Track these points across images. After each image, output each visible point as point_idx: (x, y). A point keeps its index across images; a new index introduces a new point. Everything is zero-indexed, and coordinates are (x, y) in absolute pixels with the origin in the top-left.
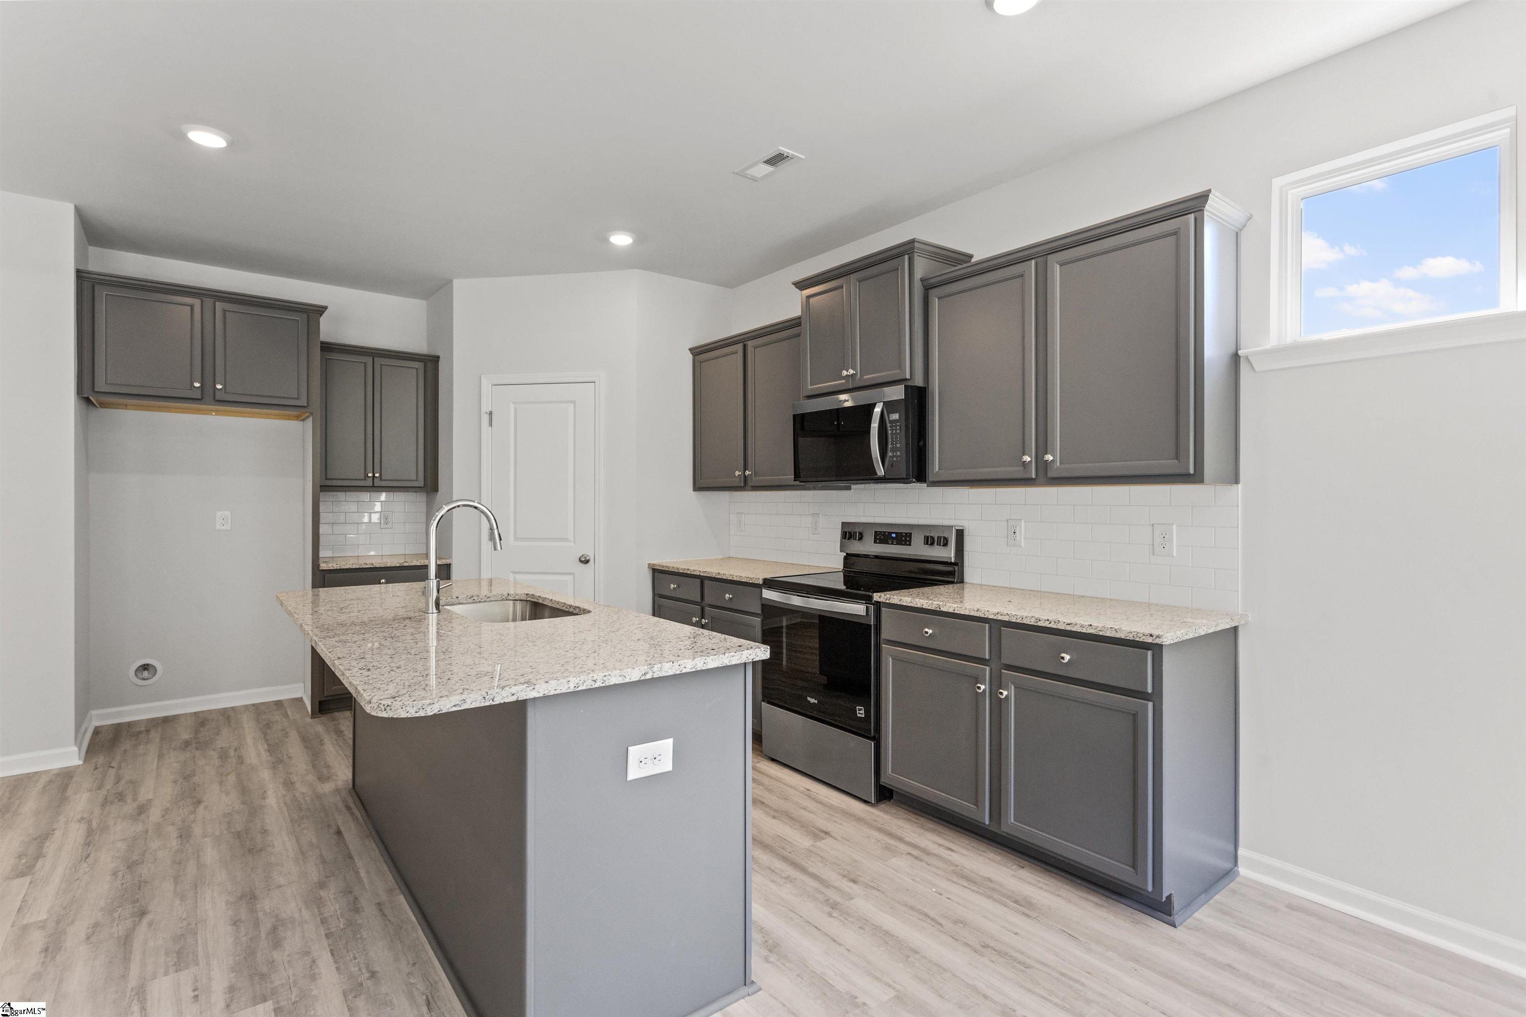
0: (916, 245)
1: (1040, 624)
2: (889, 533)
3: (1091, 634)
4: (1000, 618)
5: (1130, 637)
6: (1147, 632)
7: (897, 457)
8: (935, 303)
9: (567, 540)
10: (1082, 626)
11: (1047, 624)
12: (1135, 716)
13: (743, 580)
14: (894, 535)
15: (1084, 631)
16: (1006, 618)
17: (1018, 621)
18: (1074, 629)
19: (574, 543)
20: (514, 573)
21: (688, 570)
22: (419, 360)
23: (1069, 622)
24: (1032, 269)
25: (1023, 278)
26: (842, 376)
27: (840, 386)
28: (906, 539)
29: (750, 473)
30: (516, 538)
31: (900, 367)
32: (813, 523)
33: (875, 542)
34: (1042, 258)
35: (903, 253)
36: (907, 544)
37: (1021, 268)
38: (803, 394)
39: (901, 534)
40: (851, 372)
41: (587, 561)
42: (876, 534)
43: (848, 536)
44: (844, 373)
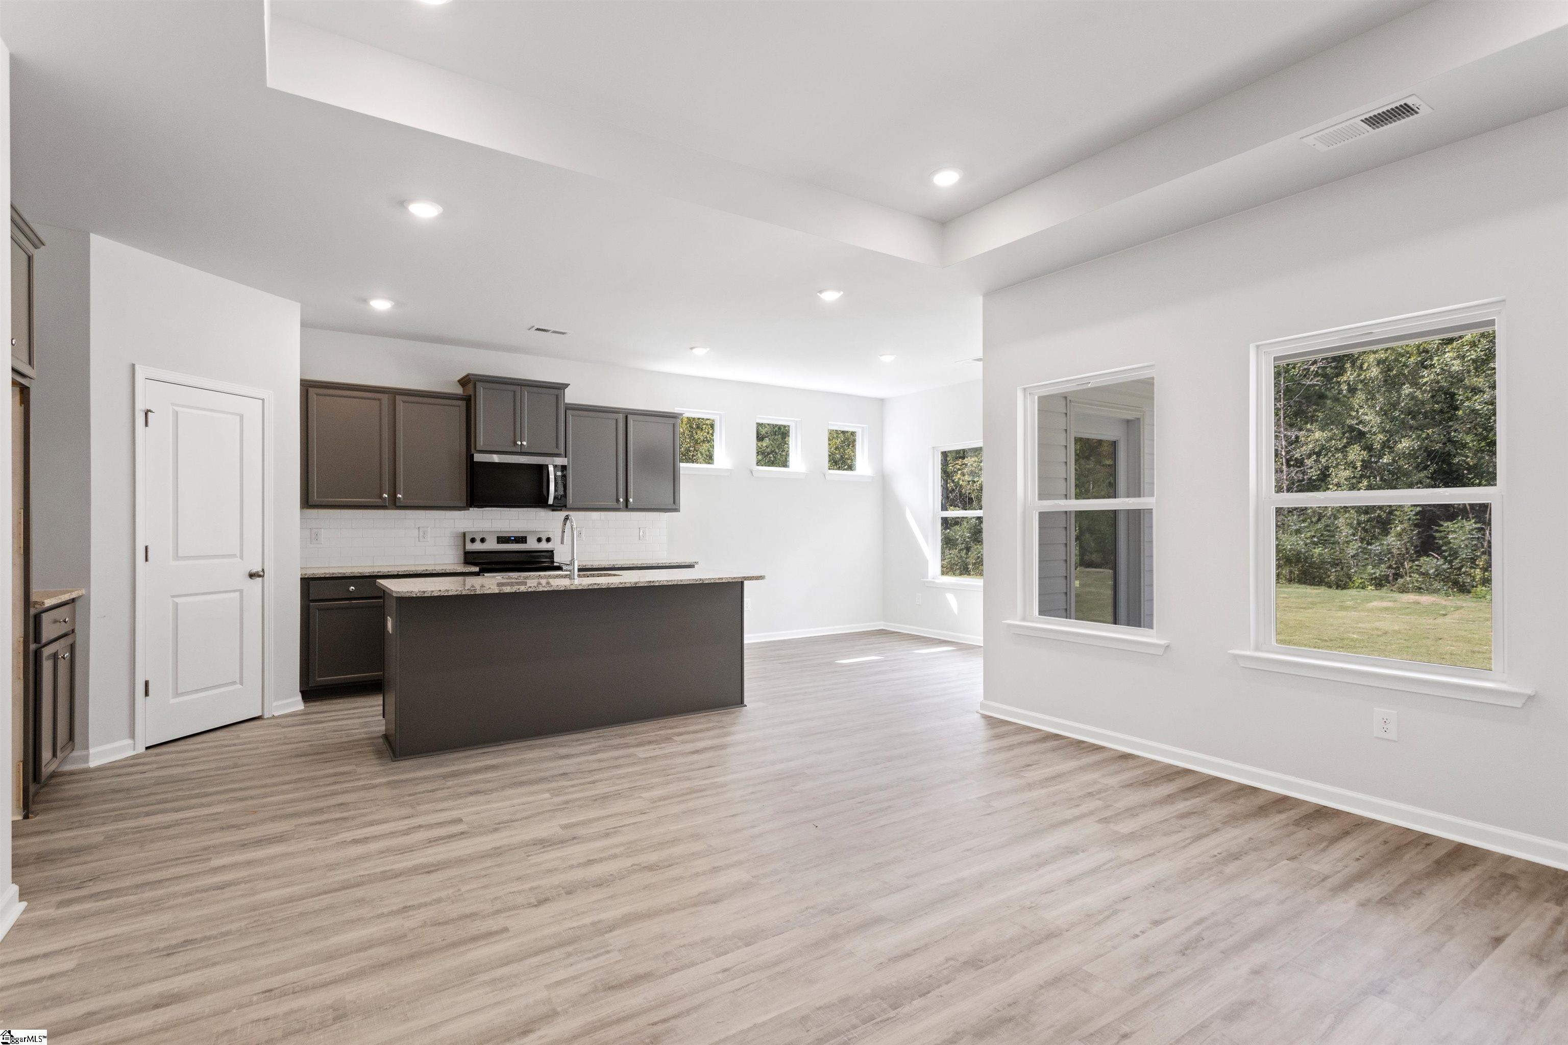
2: (508, 537)
7: (561, 494)
8: (570, 419)
14: (513, 538)
20: (172, 596)
21: (379, 572)
24: (621, 417)
25: (617, 420)
26: (515, 443)
27: (514, 449)
28: (523, 540)
29: (400, 496)
30: (177, 557)
31: (557, 447)
32: (421, 534)
33: (498, 543)
34: (625, 415)
35: (560, 388)
36: (523, 543)
37: (616, 416)
38: (475, 449)
39: (519, 537)
40: (525, 443)
41: (260, 576)
42: (498, 538)
43: (473, 540)
44: (519, 443)
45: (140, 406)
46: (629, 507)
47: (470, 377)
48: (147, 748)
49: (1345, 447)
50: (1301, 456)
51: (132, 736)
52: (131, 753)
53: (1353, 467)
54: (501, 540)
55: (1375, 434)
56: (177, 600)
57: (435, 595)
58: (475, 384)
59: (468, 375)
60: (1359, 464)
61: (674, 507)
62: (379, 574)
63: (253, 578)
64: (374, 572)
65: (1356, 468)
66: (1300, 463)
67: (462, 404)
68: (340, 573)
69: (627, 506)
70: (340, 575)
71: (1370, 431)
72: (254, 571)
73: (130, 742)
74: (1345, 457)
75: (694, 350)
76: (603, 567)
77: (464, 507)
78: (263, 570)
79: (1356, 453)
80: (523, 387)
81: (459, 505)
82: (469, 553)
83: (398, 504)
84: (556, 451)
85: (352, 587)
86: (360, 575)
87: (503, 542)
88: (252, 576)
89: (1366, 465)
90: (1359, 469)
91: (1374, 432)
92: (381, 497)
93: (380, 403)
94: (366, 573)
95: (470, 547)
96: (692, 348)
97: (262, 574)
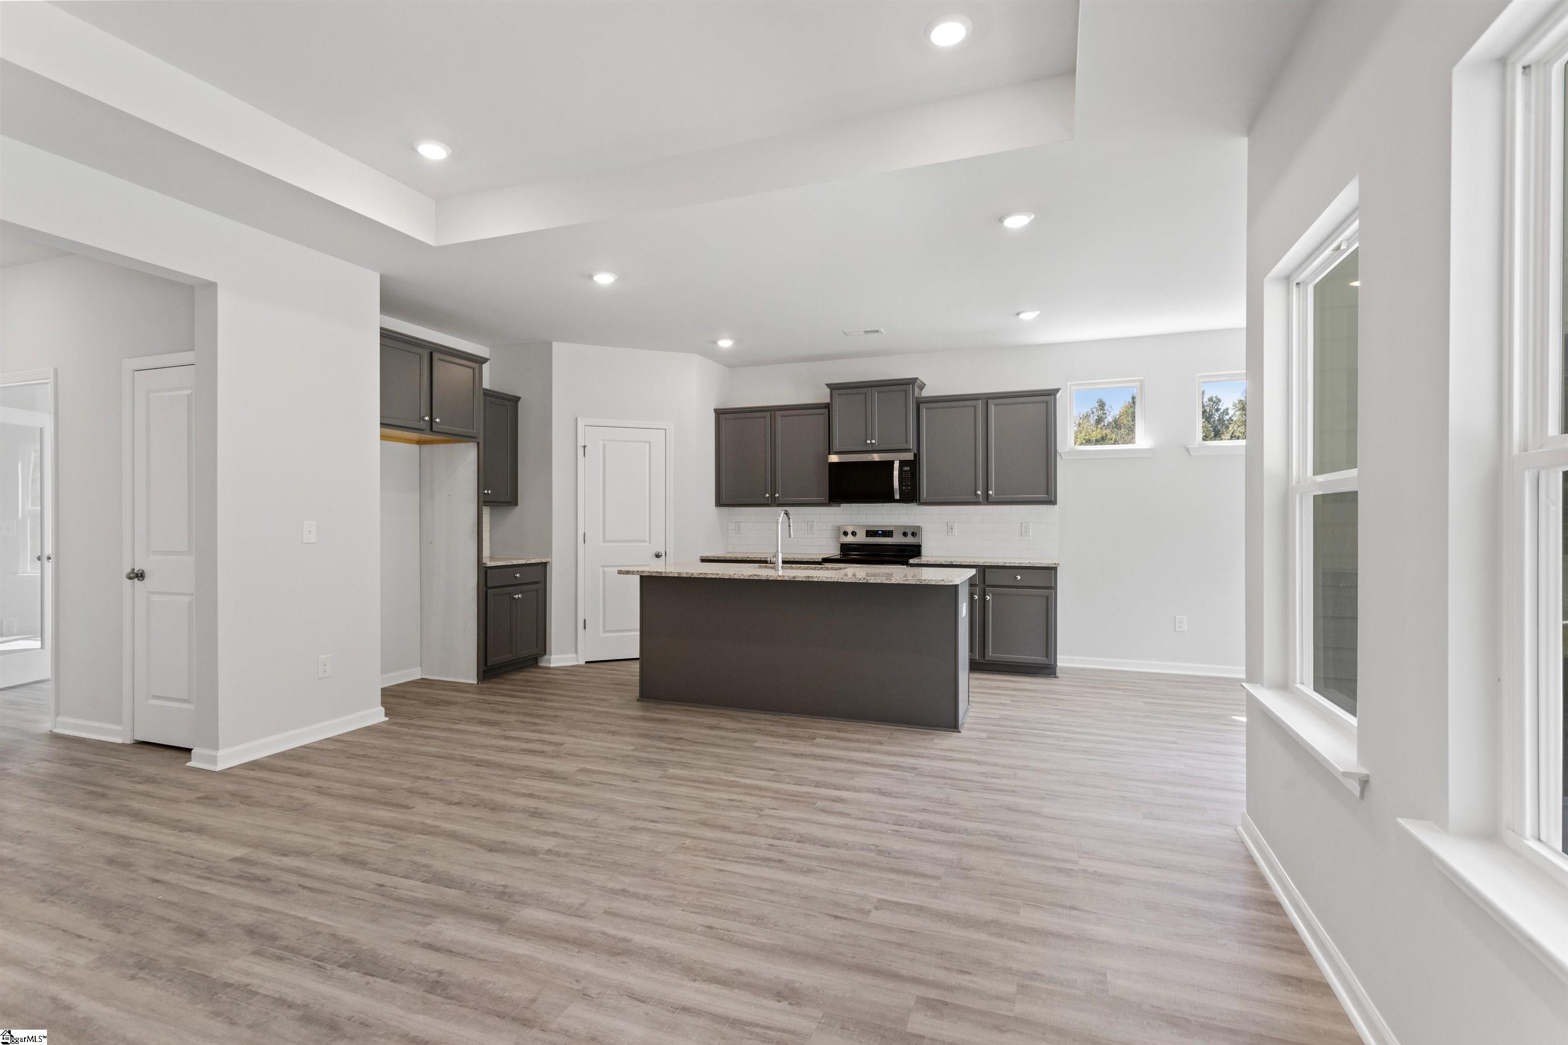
0: (918, 381)
1: (1006, 565)
2: (876, 531)
3: (1030, 566)
4: (986, 564)
5: (1047, 566)
6: (1054, 563)
7: (908, 489)
8: (924, 412)
9: (645, 541)
10: (1026, 564)
11: (1010, 565)
12: (1047, 597)
13: (805, 560)
14: (880, 532)
15: (1027, 565)
16: (989, 564)
17: (996, 565)
18: (1022, 565)
19: (650, 542)
20: (602, 566)
21: (748, 557)
22: (509, 400)
23: (1020, 562)
24: (980, 404)
25: (976, 407)
26: (867, 443)
27: (865, 448)
28: (888, 534)
29: (779, 495)
30: (605, 541)
31: (906, 442)
32: (809, 527)
33: (867, 536)
34: (985, 400)
35: (909, 383)
36: (889, 537)
37: (974, 403)
38: (830, 451)
39: (886, 531)
40: (877, 442)
41: (663, 556)
42: (867, 532)
43: (845, 534)
44: (871, 442)
45: (581, 443)
46: (989, 500)
48: (586, 662)
51: (576, 652)
52: (575, 663)
54: (870, 533)
56: (606, 569)
58: (833, 392)
62: (748, 559)
63: (658, 557)
64: (744, 558)
67: (824, 411)
69: (986, 500)
70: (723, 559)
72: (659, 552)
73: (574, 656)
75: (1021, 316)
76: (939, 563)
77: (826, 504)
78: (665, 552)
80: (873, 388)
81: (824, 502)
82: (843, 544)
83: (775, 502)
84: (904, 446)
86: (735, 559)
87: (871, 536)
88: (657, 555)
92: (765, 496)
93: (765, 420)
94: (739, 558)
95: (844, 539)
96: (1018, 314)
97: (664, 554)
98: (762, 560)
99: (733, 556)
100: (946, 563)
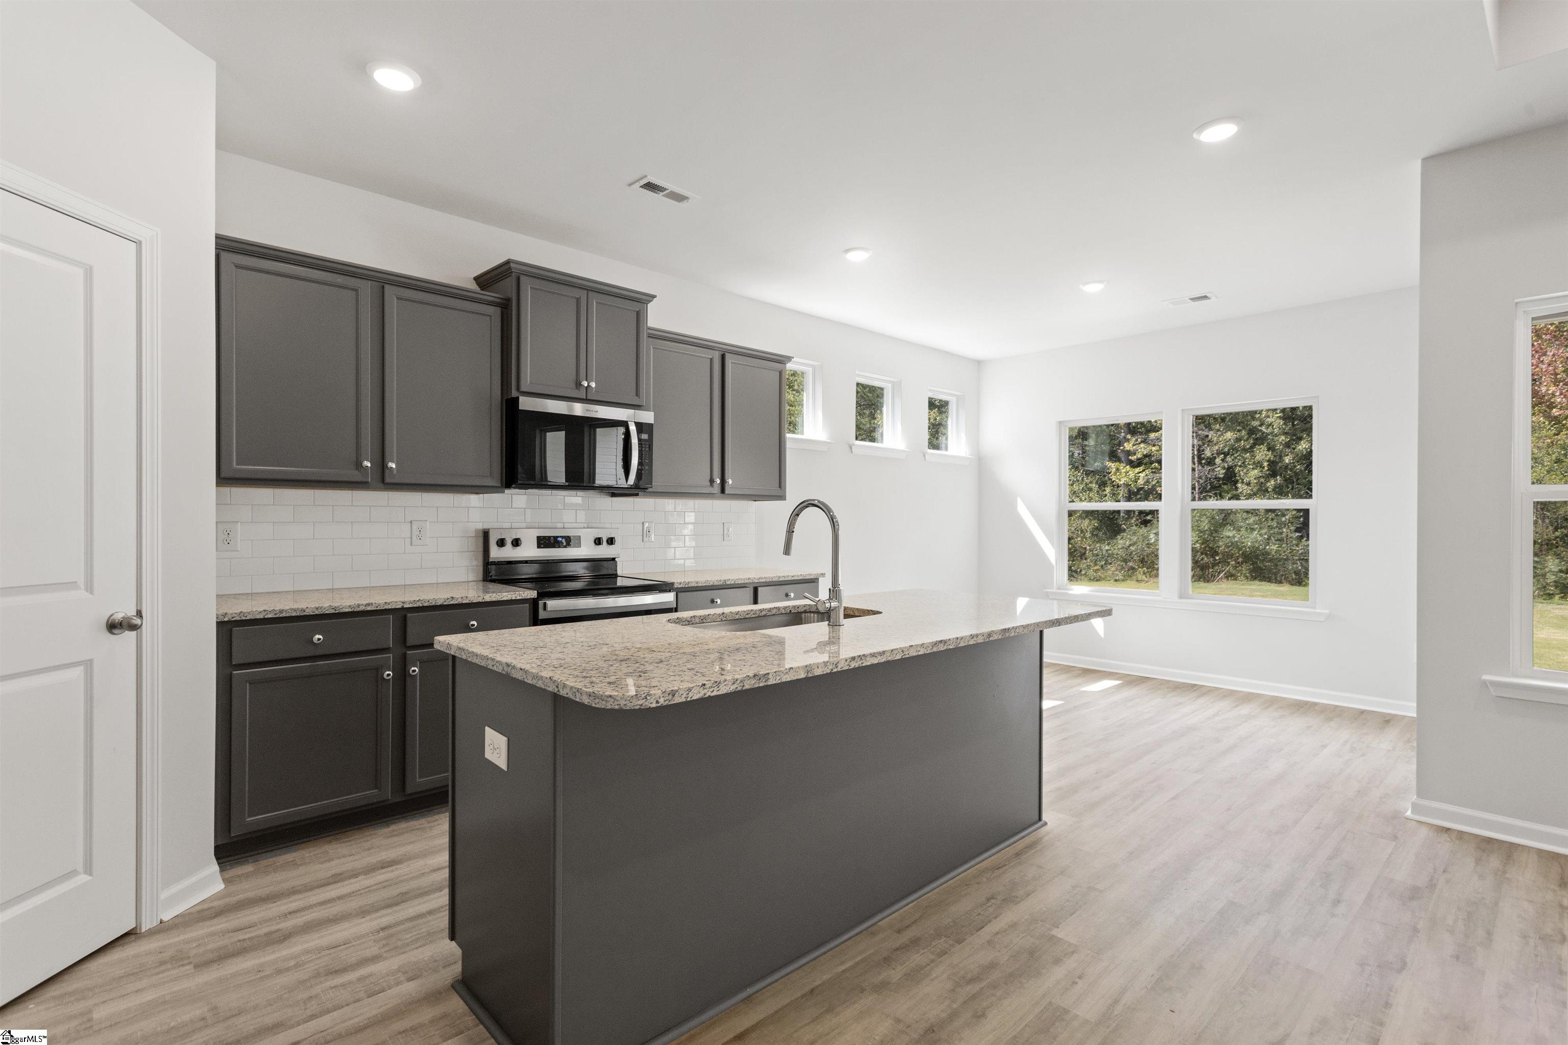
2: (551, 537)
7: (645, 470)
8: (651, 350)
14: (558, 539)
24: (716, 356)
25: (711, 360)
26: (578, 385)
27: (577, 393)
28: (573, 541)
29: (394, 466)
31: (637, 394)
32: (416, 533)
33: (539, 547)
34: (721, 353)
35: (640, 301)
36: (575, 547)
37: (710, 353)
38: (518, 388)
40: (593, 385)
41: (133, 627)
42: (539, 538)
43: (501, 543)
44: (585, 384)
46: (726, 492)
47: (512, 265)
49: (1252, 447)
50: (1212, 455)
53: (1261, 467)
54: (543, 541)
55: (1276, 435)
57: (695, 698)
58: (518, 279)
59: (508, 262)
60: (1266, 464)
61: (779, 493)
62: (369, 608)
63: (115, 631)
65: (1264, 468)
66: (1211, 462)
67: (495, 312)
68: (295, 610)
69: (723, 491)
70: (294, 614)
71: (1272, 433)
72: (119, 617)
74: (1253, 456)
77: (499, 487)
78: (139, 614)
79: (1262, 454)
80: (590, 293)
81: (491, 484)
82: (494, 563)
83: (388, 480)
84: (637, 400)
85: (318, 636)
86: (333, 611)
87: (545, 546)
88: (113, 626)
89: (1272, 463)
90: (1266, 468)
91: (1276, 434)
92: (359, 465)
93: (357, 295)
95: (496, 553)
97: (138, 621)
98: (406, 606)
99: (326, 605)
100: (719, 584)
